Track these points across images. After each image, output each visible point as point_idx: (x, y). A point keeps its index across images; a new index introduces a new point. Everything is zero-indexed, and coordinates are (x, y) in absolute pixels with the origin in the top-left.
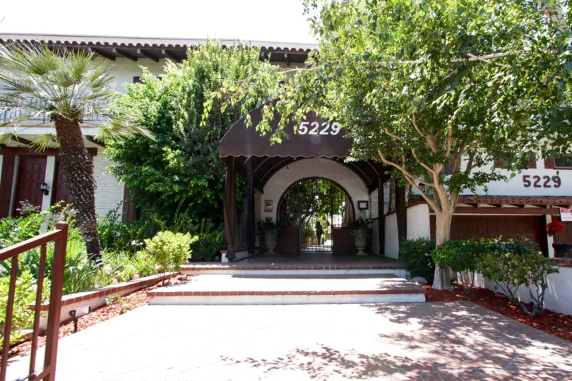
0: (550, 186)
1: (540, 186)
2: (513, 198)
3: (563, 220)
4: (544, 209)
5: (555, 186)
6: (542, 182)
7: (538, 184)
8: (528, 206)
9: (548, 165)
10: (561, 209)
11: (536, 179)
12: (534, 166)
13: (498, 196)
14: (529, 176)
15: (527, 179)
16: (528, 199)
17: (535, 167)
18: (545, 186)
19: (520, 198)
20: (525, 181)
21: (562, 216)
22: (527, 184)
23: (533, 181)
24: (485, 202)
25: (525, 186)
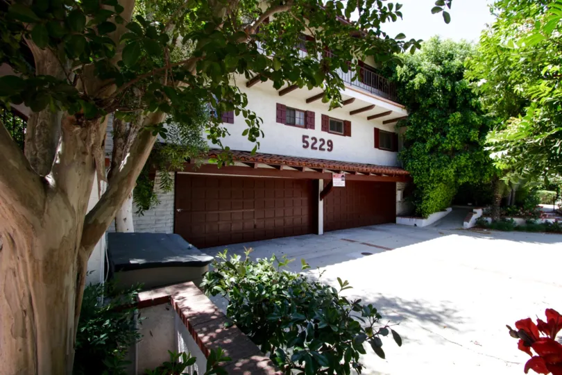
0: (324, 150)
1: (316, 148)
2: (293, 159)
3: (334, 185)
4: (320, 173)
5: (328, 150)
6: (317, 145)
7: (315, 146)
8: (306, 169)
9: (324, 128)
10: (334, 174)
11: (314, 141)
12: (312, 127)
13: (278, 156)
14: (307, 137)
15: (306, 139)
16: (307, 161)
17: (314, 128)
18: (321, 149)
19: (300, 159)
20: (304, 141)
21: (334, 181)
22: (305, 144)
23: (311, 142)
24: (263, 162)
25: (304, 147)
